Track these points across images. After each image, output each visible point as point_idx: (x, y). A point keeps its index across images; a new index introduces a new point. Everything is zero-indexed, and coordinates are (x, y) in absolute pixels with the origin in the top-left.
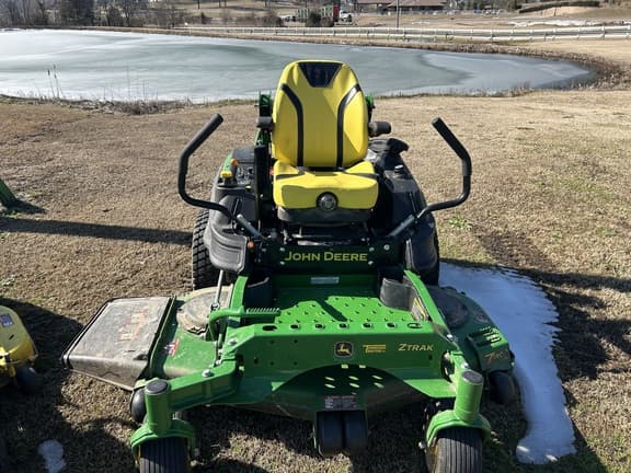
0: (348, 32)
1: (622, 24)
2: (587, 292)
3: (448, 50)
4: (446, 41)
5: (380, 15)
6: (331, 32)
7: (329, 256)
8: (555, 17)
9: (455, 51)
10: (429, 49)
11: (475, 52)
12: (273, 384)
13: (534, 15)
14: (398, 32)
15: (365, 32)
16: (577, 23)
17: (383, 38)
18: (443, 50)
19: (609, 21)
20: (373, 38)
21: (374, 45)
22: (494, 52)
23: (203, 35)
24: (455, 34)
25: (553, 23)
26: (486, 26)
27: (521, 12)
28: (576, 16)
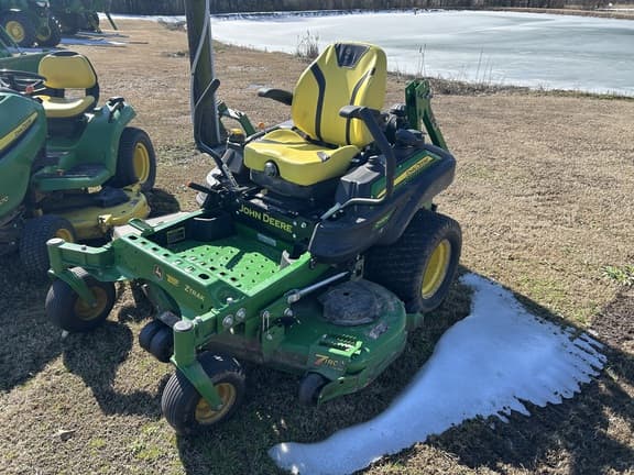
7: (266, 218)
23: (627, 18)
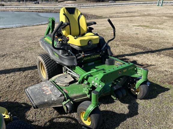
0: (11, 8)
1: (82, 5)
2: (124, 58)
3: (44, 12)
4: (42, 10)
5: (18, 2)
6: (4, 8)
7: (92, 57)
8: (67, 3)
9: (46, 12)
10: (39, 12)
11: (52, 12)
12: (109, 85)
13: (62, 3)
14: (26, 7)
15: (16, 7)
16: (73, 5)
17: (23, 9)
18: (43, 12)
19: (80, 4)
20: (19, 9)
21: (21, 11)
22: (57, 12)
24: (44, 8)
25: (67, 5)
26: (51, 6)
27: (59, 2)
28: (71, 3)
